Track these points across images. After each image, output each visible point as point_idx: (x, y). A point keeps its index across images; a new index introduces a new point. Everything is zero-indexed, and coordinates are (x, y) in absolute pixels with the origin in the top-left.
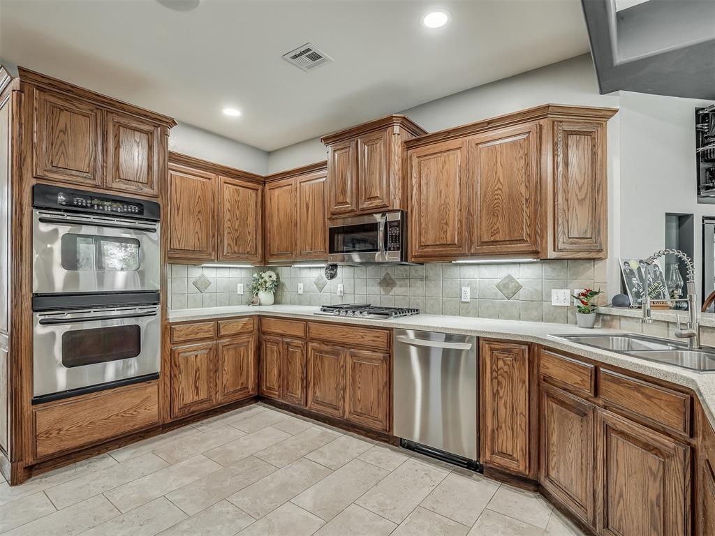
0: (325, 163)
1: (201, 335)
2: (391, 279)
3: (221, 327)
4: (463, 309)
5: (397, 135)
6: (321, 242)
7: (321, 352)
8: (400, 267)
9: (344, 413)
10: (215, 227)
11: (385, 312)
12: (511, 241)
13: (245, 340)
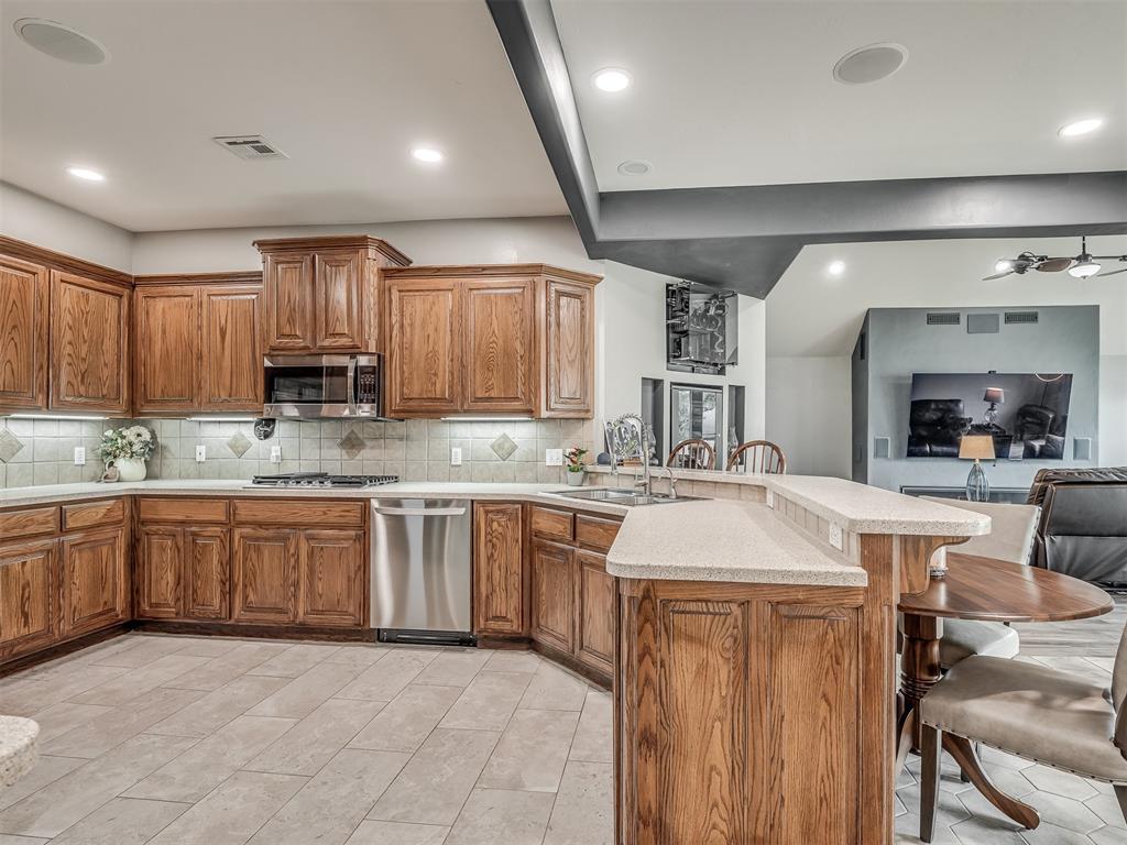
0: (260, 274)
1: (31, 530)
2: (358, 438)
3: (68, 514)
4: (454, 474)
5: (374, 261)
6: (250, 385)
7: (257, 539)
8: (374, 424)
9: (296, 616)
10: (43, 351)
11: (357, 482)
12: (507, 399)
13: (110, 535)
